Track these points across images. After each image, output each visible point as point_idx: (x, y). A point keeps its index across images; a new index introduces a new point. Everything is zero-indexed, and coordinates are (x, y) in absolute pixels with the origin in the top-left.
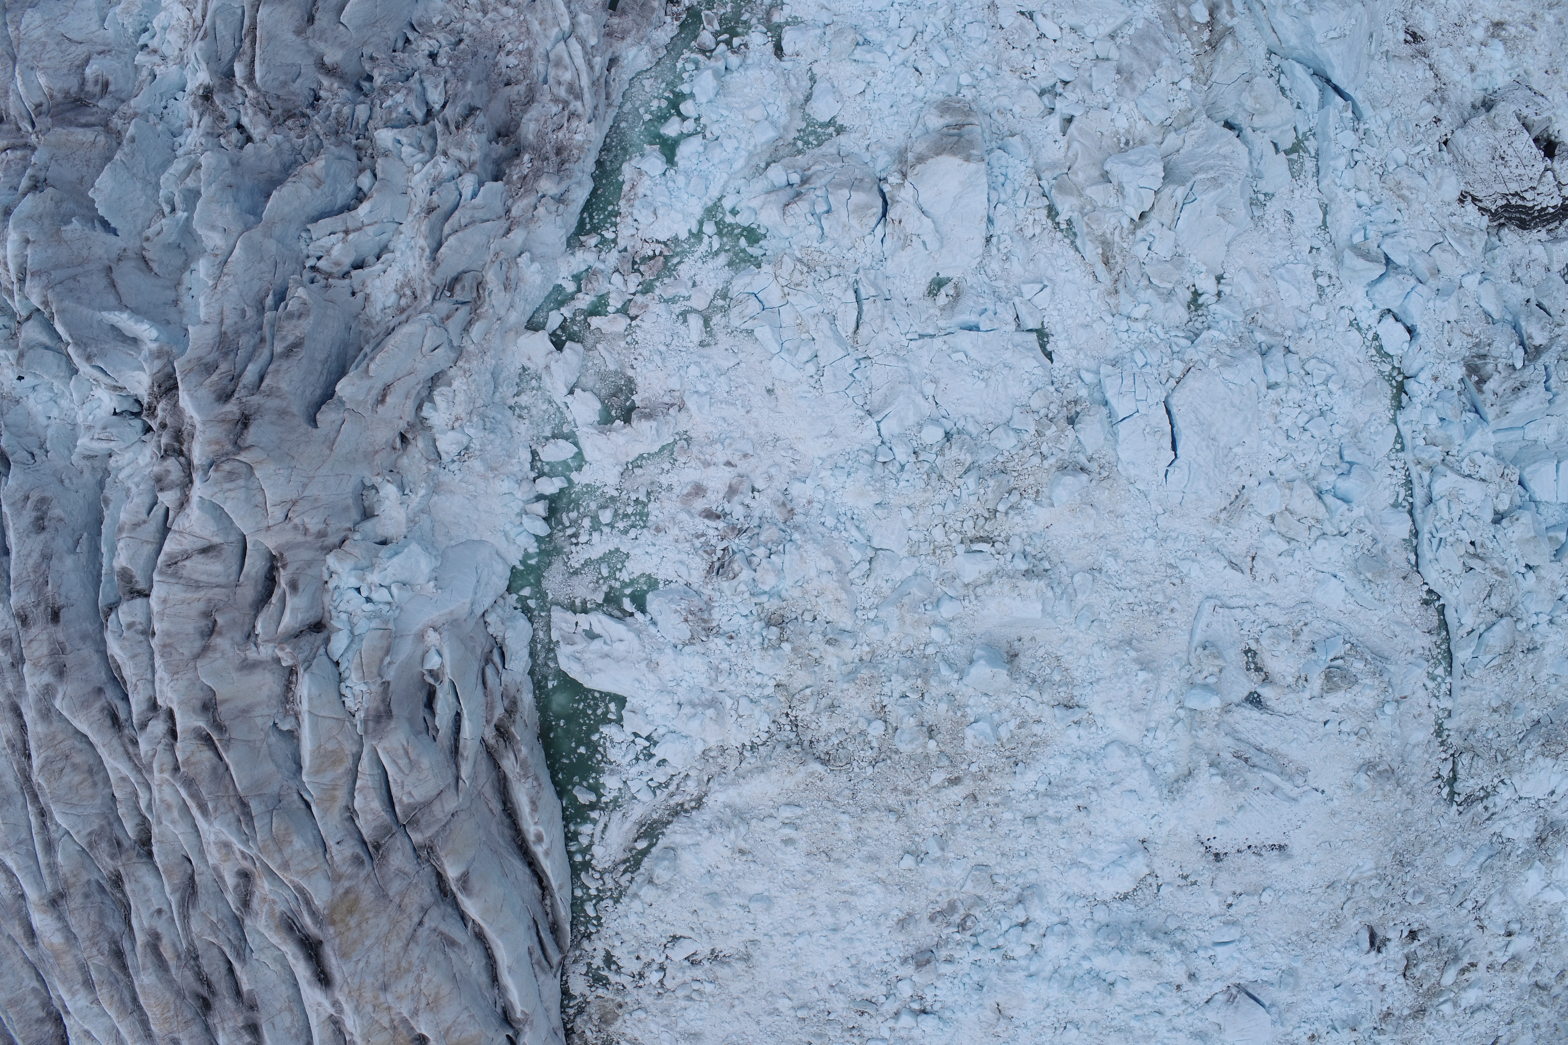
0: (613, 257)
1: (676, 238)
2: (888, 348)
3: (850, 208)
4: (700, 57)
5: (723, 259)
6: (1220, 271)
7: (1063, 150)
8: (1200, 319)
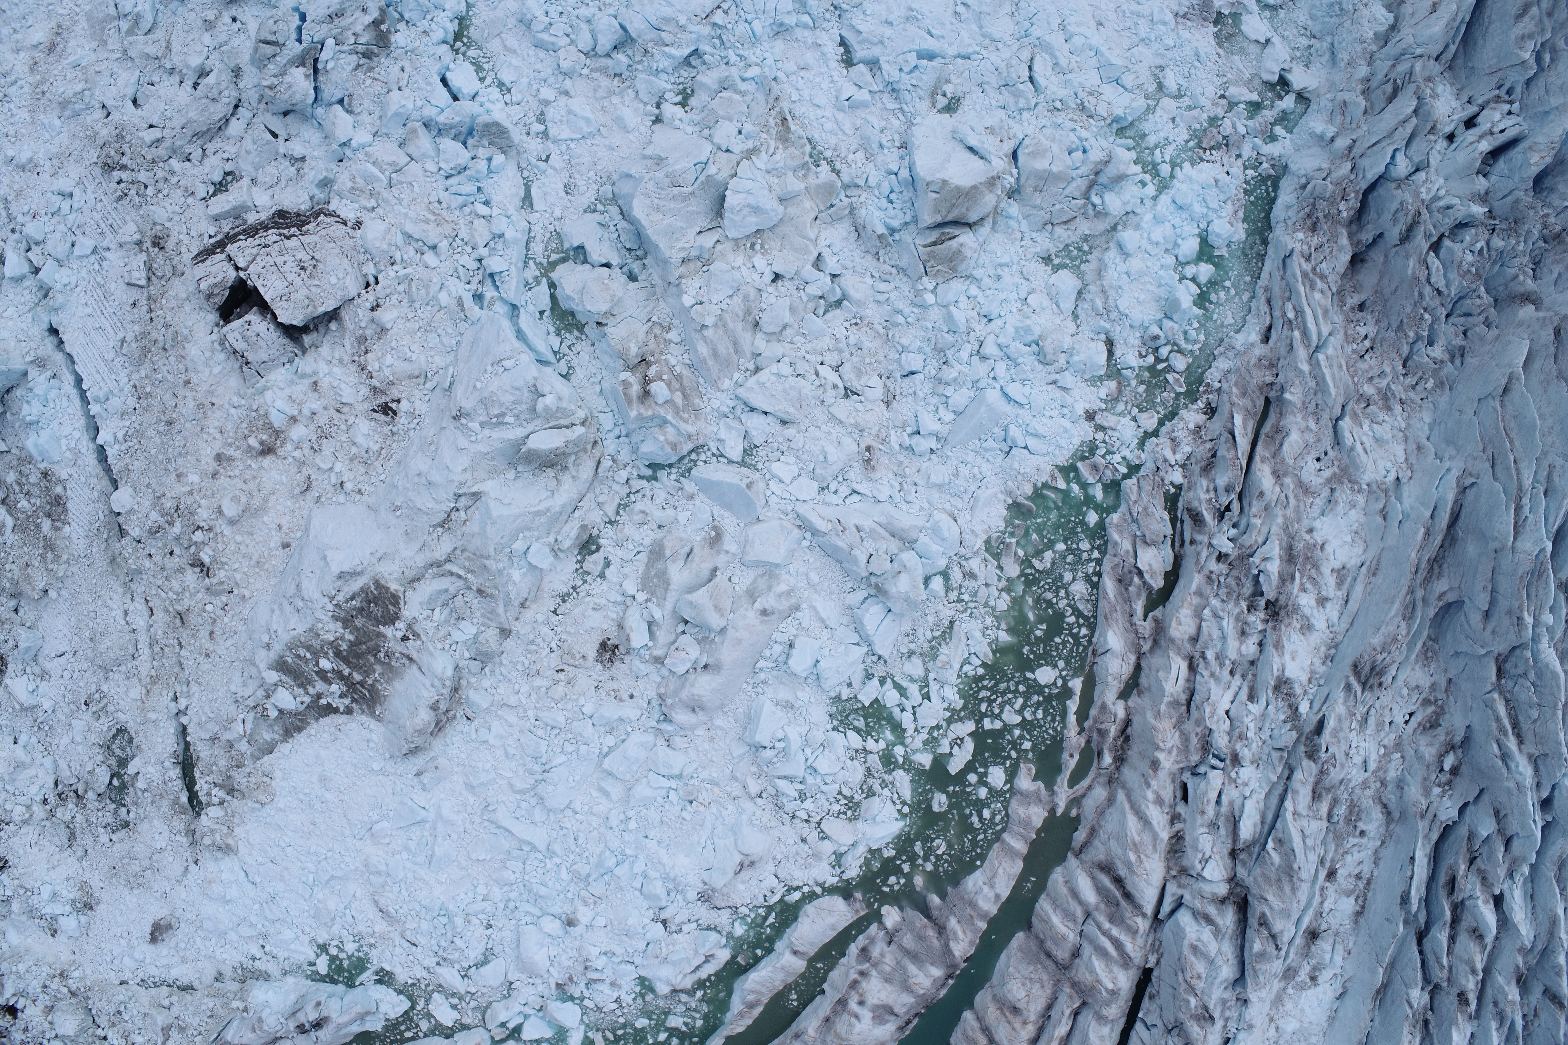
0: (1247, 151)
1: (1192, 164)
2: (1000, 46)
3: (1049, 155)
4: (1184, 345)
5: (1151, 140)
6: (657, 127)
7: (823, 238)
8: (681, 80)
